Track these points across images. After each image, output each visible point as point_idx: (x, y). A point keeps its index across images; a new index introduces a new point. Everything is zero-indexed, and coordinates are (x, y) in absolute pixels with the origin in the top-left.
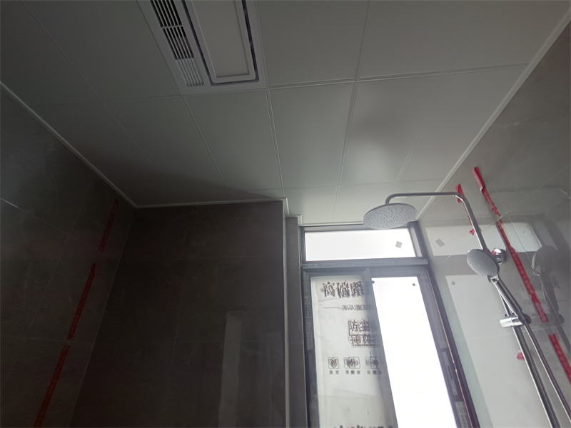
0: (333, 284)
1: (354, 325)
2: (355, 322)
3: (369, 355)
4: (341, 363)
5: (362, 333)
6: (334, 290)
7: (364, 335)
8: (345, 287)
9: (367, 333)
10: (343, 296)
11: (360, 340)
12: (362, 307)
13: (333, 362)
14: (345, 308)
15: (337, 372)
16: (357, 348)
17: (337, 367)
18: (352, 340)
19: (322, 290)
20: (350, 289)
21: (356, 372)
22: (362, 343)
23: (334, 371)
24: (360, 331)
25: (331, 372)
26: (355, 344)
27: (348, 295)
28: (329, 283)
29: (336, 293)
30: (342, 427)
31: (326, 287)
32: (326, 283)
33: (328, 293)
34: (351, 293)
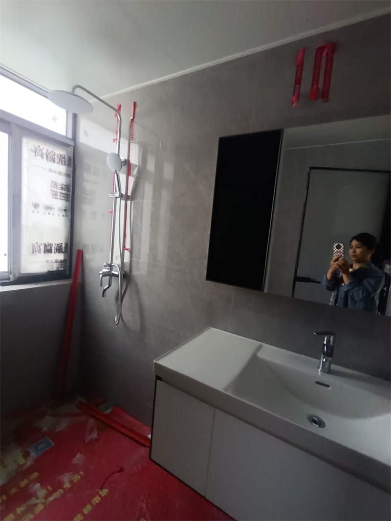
0: (43, 149)
1: (55, 184)
3: (61, 206)
4: (41, 209)
5: (60, 191)
6: (43, 154)
7: (61, 193)
8: (52, 155)
9: (63, 192)
10: (50, 161)
11: (57, 195)
12: (63, 174)
13: (36, 205)
14: (51, 170)
15: (38, 212)
16: (55, 200)
17: (38, 209)
18: (53, 194)
19: (32, 150)
20: (56, 157)
21: (51, 213)
22: (59, 197)
23: (36, 211)
24: (59, 189)
25: (33, 212)
26: (54, 197)
27: (54, 162)
28: (39, 146)
29: (45, 157)
30: (37, 243)
31: (36, 149)
32: (37, 145)
33: (38, 155)
34: (56, 160)
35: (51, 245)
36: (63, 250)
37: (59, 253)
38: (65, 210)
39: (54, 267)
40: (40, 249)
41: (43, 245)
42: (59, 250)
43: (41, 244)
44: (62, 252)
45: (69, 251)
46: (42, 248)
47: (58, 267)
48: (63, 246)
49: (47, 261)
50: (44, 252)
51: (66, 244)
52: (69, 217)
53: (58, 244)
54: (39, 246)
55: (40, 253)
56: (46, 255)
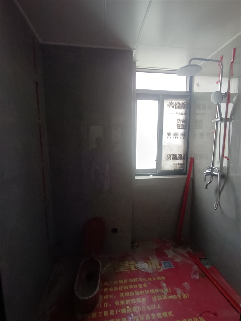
0: (174, 103)
1: (179, 121)
2: (180, 120)
3: (182, 132)
4: (172, 136)
5: (182, 124)
6: (173, 105)
7: (182, 125)
8: (178, 104)
9: (183, 124)
10: (177, 108)
11: (180, 127)
12: (184, 114)
13: (169, 134)
14: (177, 113)
16: (179, 129)
18: (178, 126)
19: (168, 105)
20: (180, 105)
21: (177, 137)
23: (169, 137)
27: (179, 108)
28: (172, 102)
29: (174, 107)
30: (169, 154)
31: (170, 104)
32: (170, 102)
33: (171, 107)
34: (180, 107)
35: (176, 155)
36: (183, 158)
37: (180, 159)
38: (184, 135)
39: (178, 167)
40: (171, 157)
41: (172, 155)
42: (180, 158)
43: (171, 155)
44: (182, 159)
45: (186, 158)
46: (172, 157)
47: (179, 168)
48: (183, 155)
49: (174, 164)
50: (173, 159)
51: (184, 154)
52: (187, 138)
53: (180, 155)
55: (170, 160)
56: (174, 160)
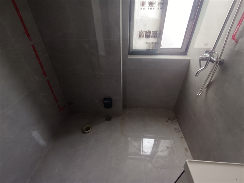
13: (143, 4)
15: (144, 9)
17: (145, 6)
25: (141, 9)
30: (142, 31)
35: (149, 32)
36: (158, 36)
37: (154, 37)
40: (143, 35)
41: (145, 32)
43: (144, 32)
44: (156, 37)
46: (145, 34)
47: (153, 47)
48: (158, 32)
49: (147, 43)
50: (145, 37)
53: (154, 32)
54: (143, 33)
55: (143, 38)
56: (146, 39)
